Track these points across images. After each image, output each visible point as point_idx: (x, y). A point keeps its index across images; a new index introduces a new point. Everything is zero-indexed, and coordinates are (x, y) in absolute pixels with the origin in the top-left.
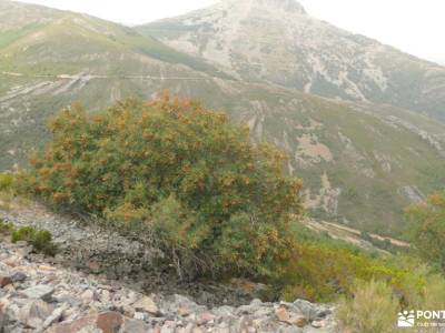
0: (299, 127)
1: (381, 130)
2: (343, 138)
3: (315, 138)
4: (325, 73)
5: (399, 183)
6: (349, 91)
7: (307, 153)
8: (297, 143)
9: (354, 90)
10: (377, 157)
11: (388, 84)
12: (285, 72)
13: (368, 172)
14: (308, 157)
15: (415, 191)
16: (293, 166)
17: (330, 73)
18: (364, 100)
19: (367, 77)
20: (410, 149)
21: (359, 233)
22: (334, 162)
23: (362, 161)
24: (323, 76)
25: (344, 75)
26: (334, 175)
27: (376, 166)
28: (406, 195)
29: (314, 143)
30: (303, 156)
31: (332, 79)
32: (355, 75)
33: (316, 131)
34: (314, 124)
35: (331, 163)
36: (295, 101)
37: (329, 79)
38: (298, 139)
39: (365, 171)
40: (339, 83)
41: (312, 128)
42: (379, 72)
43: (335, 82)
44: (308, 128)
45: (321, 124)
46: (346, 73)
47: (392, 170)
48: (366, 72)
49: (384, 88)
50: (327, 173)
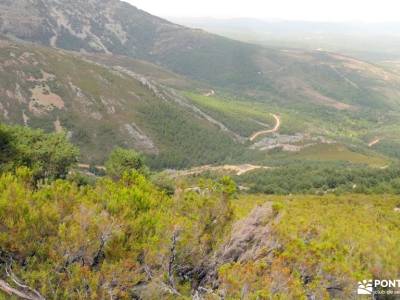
0: (32, 79)
1: (108, 79)
2: (73, 87)
3: (47, 88)
4: (69, 27)
5: (121, 122)
6: (93, 44)
7: (40, 103)
8: (30, 94)
9: (97, 43)
10: (103, 101)
11: (127, 37)
12: (29, 26)
13: (96, 115)
14: (42, 106)
15: (134, 127)
16: (27, 115)
17: (74, 27)
18: (107, 52)
19: (109, 31)
20: (133, 93)
21: (88, 166)
22: (66, 109)
23: (90, 106)
24: (67, 30)
25: (87, 29)
26: (66, 120)
27: (102, 109)
28: (127, 131)
29: (46, 93)
30: (36, 106)
31: (77, 32)
32: (98, 29)
33: (48, 82)
34: (46, 76)
35: (62, 110)
36: (27, 54)
37: (73, 33)
38: (31, 90)
39: (94, 114)
40: (83, 36)
41: (45, 80)
42: (119, 26)
43: (79, 35)
44: (41, 80)
45: (52, 76)
46: (89, 27)
47: (117, 113)
48: (107, 25)
49: (123, 41)
50: (60, 120)
